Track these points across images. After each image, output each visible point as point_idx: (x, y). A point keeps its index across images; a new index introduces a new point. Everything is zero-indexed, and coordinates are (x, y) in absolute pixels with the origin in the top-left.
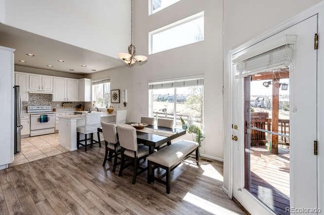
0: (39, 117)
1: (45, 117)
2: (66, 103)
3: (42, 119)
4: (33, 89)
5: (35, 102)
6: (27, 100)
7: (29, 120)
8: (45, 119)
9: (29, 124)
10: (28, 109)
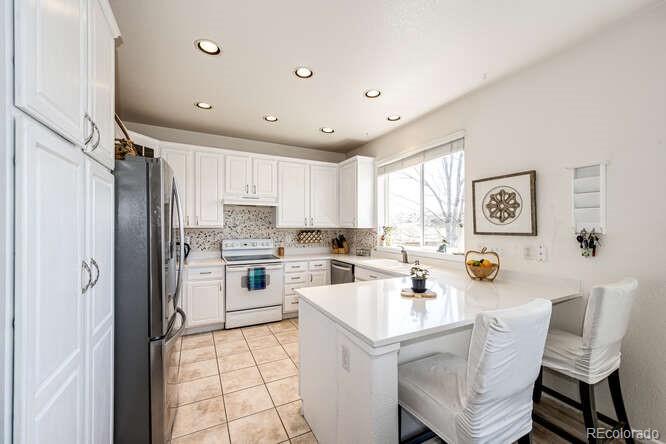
0: (245, 274)
1: (259, 273)
2: (307, 232)
3: (252, 280)
4: (232, 195)
5: (239, 229)
6: (221, 224)
7: (222, 281)
8: (258, 282)
9: (222, 292)
10: (224, 246)
